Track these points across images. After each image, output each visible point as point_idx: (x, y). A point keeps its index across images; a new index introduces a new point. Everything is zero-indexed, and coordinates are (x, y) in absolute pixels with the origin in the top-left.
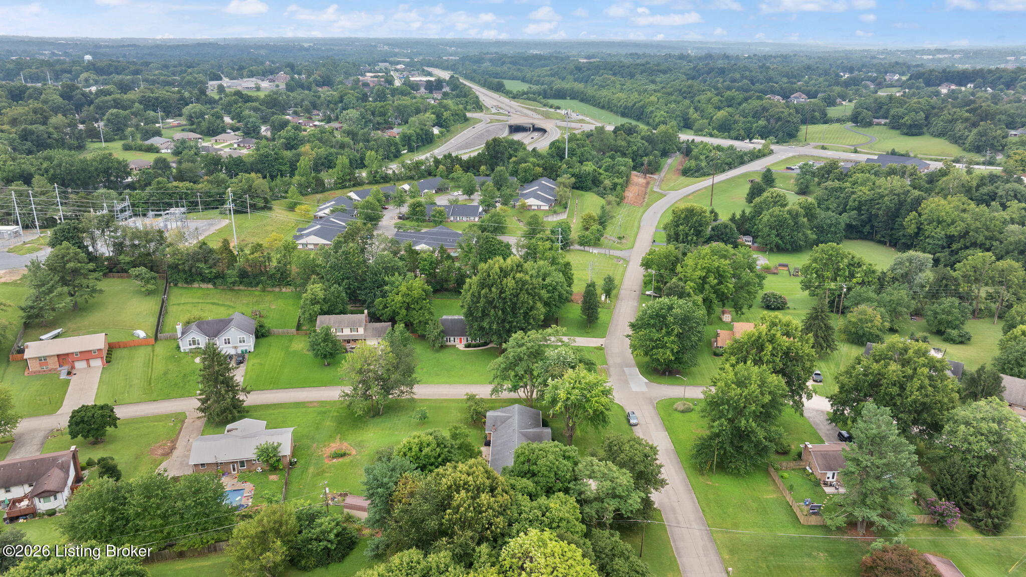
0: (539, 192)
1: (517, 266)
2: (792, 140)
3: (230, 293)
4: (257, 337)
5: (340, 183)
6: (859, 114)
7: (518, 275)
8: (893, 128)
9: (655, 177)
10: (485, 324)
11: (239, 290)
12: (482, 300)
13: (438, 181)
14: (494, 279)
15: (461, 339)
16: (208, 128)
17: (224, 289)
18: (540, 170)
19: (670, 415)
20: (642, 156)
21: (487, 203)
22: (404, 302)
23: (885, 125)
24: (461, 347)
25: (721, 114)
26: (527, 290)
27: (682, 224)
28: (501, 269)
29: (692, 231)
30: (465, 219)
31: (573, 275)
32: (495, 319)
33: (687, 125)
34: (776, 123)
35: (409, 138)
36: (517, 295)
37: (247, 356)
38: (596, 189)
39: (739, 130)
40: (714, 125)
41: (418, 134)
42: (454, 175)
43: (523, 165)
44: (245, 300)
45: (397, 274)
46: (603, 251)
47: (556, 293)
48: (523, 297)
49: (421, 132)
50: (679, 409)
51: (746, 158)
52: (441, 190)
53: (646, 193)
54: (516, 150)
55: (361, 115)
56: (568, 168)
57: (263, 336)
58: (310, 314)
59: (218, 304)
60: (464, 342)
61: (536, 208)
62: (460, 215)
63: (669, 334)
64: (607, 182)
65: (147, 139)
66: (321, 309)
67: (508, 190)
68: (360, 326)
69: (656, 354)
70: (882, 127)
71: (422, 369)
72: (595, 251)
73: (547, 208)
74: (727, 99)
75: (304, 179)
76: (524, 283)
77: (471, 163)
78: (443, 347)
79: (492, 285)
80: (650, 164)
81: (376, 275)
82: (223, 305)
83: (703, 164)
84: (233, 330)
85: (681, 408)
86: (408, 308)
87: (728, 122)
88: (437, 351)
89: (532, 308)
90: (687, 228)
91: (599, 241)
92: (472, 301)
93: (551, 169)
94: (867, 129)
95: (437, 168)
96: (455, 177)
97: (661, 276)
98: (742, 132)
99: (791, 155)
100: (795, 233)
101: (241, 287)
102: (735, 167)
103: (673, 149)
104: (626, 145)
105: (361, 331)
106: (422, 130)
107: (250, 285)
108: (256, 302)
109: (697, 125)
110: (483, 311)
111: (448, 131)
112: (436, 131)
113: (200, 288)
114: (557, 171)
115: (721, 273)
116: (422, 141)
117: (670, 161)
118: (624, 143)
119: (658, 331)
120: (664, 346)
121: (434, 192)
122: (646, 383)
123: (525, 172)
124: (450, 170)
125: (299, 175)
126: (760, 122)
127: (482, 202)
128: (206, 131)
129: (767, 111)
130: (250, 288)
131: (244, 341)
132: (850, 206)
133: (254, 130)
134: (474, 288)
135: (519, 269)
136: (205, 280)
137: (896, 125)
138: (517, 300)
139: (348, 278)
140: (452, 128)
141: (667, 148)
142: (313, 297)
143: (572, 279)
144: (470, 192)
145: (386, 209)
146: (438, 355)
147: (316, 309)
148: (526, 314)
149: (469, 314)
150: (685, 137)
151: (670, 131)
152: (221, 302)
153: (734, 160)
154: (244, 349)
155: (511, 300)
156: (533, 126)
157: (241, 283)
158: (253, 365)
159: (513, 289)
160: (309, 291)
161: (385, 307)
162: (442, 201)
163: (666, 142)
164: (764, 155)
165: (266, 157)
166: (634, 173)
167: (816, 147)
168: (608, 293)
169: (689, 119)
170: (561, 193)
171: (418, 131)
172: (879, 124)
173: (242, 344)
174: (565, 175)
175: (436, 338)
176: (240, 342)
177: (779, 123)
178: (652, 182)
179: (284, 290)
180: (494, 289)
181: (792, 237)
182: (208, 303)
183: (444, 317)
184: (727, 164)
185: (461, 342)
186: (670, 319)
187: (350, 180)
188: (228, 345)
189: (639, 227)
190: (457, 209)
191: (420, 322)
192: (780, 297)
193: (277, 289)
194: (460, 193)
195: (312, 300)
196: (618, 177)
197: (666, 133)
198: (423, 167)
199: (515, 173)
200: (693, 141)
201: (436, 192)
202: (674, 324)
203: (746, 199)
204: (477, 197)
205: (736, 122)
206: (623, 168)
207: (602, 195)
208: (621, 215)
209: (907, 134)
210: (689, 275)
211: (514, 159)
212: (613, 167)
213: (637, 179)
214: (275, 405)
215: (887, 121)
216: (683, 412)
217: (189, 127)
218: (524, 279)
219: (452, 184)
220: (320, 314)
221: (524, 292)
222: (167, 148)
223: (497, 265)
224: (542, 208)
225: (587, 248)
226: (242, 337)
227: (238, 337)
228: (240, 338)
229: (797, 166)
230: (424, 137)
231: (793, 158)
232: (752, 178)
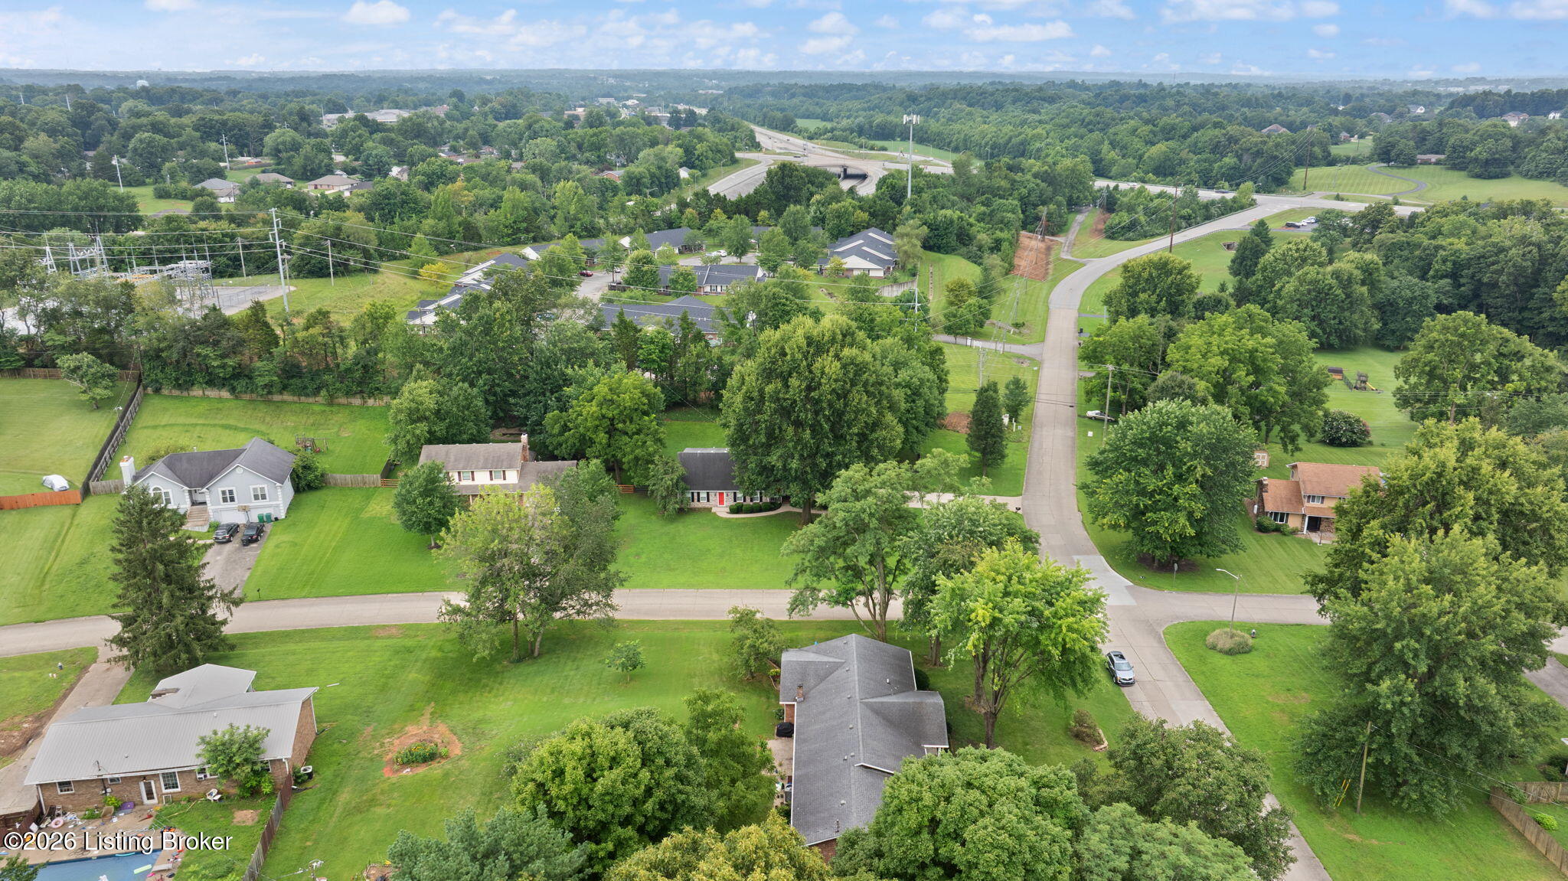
0: (865, 248)
1: (844, 336)
2: (1280, 189)
3: (262, 406)
4: (298, 490)
5: (508, 235)
6: (1393, 146)
7: (847, 352)
8: (1455, 167)
9: (1060, 239)
10: (774, 459)
11: (284, 402)
12: (769, 406)
13: (685, 233)
14: (793, 360)
15: (721, 495)
16: (304, 167)
17: (252, 401)
18: (865, 216)
19: (1202, 659)
20: (1035, 206)
21: (771, 264)
22: (604, 417)
23: (1438, 163)
24: (722, 511)
25: (1160, 148)
26: (865, 384)
27: (1144, 291)
28: (810, 341)
29: (1163, 303)
31: (947, 372)
32: (795, 448)
33: (1101, 172)
34: (1255, 162)
35: (638, 180)
36: (844, 395)
37: (268, 528)
38: (964, 250)
39: (1189, 174)
40: (1145, 168)
41: (653, 176)
42: (712, 224)
43: (834, 206)
44: (291, 421)
45: (591, 362)
46: (990, 345)
47: (920, 403)
48: (858, 398)
49: (657, 172)
50: (1219, 647)
51: (1213, 210)
52: (687, 249)
53: (1048, 263)
54: (822, 186)
55: (559, 146)
56: (915, 212)
57: (310, 487)
58: (408, 442)
59: (236, 428)
60: (729, 501)
61: (861, 273)
62: (721, 283)
63: (1180, 478)
64: (984, 238)
65: (199, 182)
66: (429, 432)
67: (810, 245)
68: (510, 467)
69: (1154, 523)
70: (1432, 167)
71: (638, 555)
72: (977, 343)
73: (881, 274)
74: (1163, 130)
75: (442, 224)
76: (860, 368)
77: (742, 205)
78: (683, 512)
79: (790, 375)
80: (1050, 215)
81: (549, 367)
82: (244, 430)
83: (1142, 219)
84: (239, 471)
85: (1226, 643)
86: (611, 431)
87: (1169, 163)
88: (671, 519)
89: (875, 425)
90: (1154, 297)
91: (982, 326)
92: (746, 409)
93: (883, 215)
94: (1406, 171)
95: (682, 212)
96: (714, 227)
97: (1122, 375)
98: (1195, 177)
99: (1287, 207)
100: (1347, 314)
101: (287, 397)
102: (1197, 224)
103: (1086, 198)
104: (1009, 186)
105: (512, 477)
106: (660, 168)
107: (302, 391)
108: (313, 425)
109: (1114, 170)
110: (770, 435)
111: (704, 175)
112: (684, 173)
113: (205, 397)
114: (894, 219)
116: (660, 185)
117: (1080, 218)
118: (1004, 183)
119: (1155, 472)
120: (1173, 505)
121: (677, 251)
122: (1127, 587)
123: (838, 217)
124: (704, 217)
125: (434, 218)
126: (1226, 160)
127: (763, 262)
128: (301, 172)
129: (1236, 142)
130: (303, 398)
132: (1437, 271)
133: (379, 170)
134: (751, 380)
135: (848, 339)
136: (212, 382)
137: (1460, 161)
138: (846, 405)
139: (490, 372)
140: (711, 172)
141: (1075, 196)
142: (413, 405)
143: (946, 381)
144: (740, 249)
145: (588, 276)
146: (672, 528)
147: (418, 432)
148: (863, 437)
149: (740, 438)
150: (1100, 183)
151: (1081, 167)
152: (241, 425)
153: (1194, 212)
154: (265, 512)
155: (831, 405)
156: (845, 170)
157: (284, 388)
158: (277, 546)
159: (836, 381)
160: (406, 394)
161: (565, 428)
162: (689, 262)
163: (1073, 187)
164: (1242, 208)
165: (386, 197)
166: (1023, 232)
167: (1327, 198)
168: (1014, 413)
169: (1101, 160)
170: (906, 248)
171: (653, 169)
172: (1425, 163)
173: (260, 502)
174: (911, 222)
175: (670, 493)
176: (256, 497)
177: (1259, 161)
178: (1056, 247)
179: (371, 402)
180: (794, 382)
181: (1340, 323)
182: (215, 425)
183: (687, 450)
184: (1183, 217)
185: (721, 502)
186: (1186, 446)
187: (527, 231)
188: (229, 504)
189: (1048, 310)
190: (717, 274)
191: (637, 459)
192: (1358, 421)
193: (357, 401)
194: (723, 252)
195: (411, 412)
196: (1002, 230)
197: (1073, 171)
198: (658, 213)
199: (820, 221)
200: (1116, 188)
201: (681, 252)
202: (1195, 455)
203: (1230, 268)
204: (751, 258)
205: (1182, 162)
206: (1009, 215)
207: (976, 259)
208: (1013, 290)
209: (1478, 176)
210: (1195, 366)
211: (817, 197)
212: (992, 214)
213: (1031, 243)
214: (303, 631)
215: (1442, 157)
216: (1230, 652)
217: (274, 167)
218: (859, 359)
219: (709, 241)
220: (430, 442)
221: (859, 387)
222: (229, 195)
223: (800, 332)
224: (872, 274)
225: (960, 340)
226: (258, 486)
227: (251, 487)
228: (255, 490)
229: (1304, 222)
230: (663, 180)
231: (1292, 212)
232: (1228, 242)
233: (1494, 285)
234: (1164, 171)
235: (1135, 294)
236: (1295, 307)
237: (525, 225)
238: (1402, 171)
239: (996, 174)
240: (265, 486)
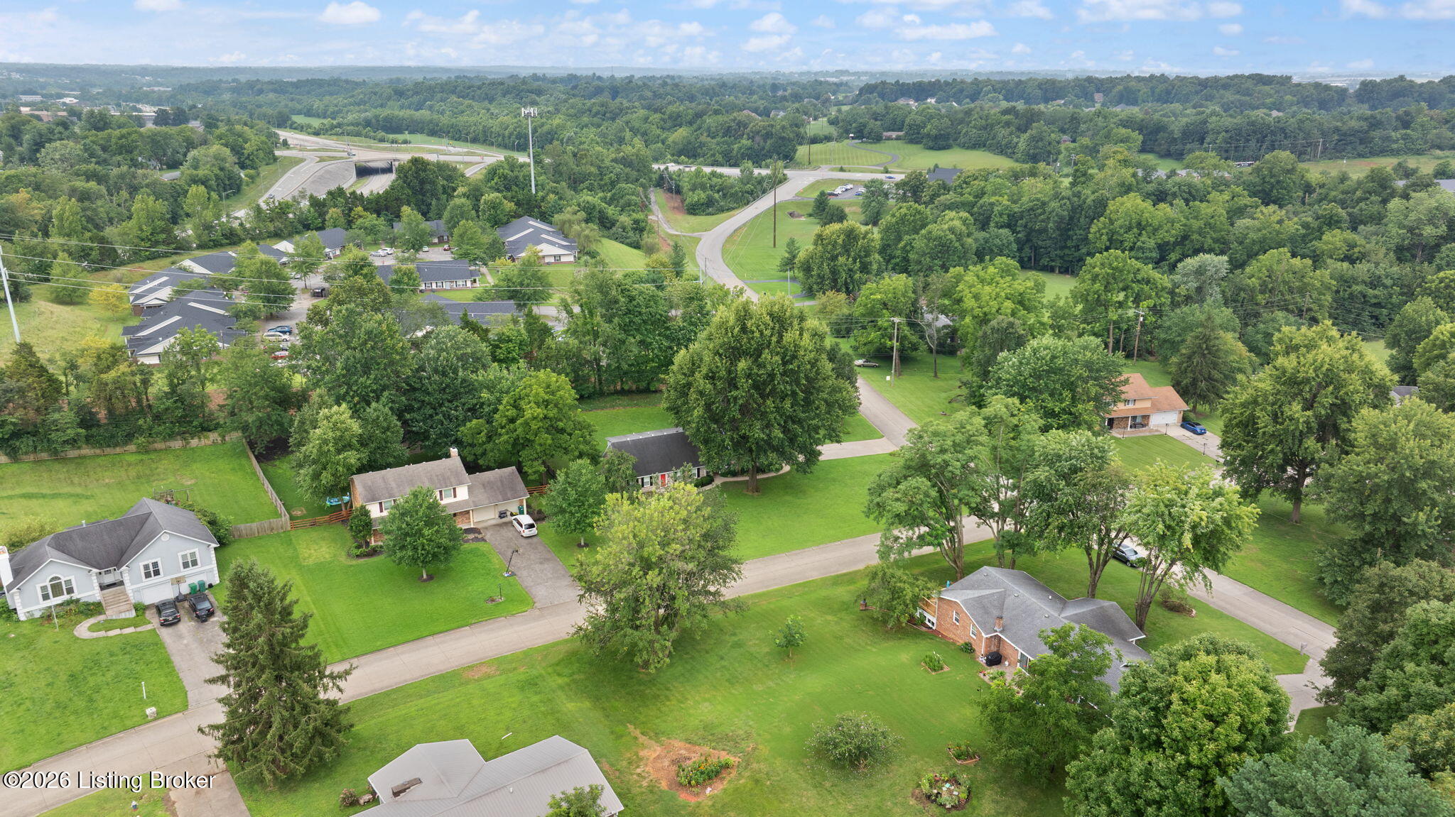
0: (544, 236)
2: (795, 164)
3: (57, 466)
5: (145, 249)
6: (865, 126)
8: (912, 142)
11: (80, 457)
13: (335, 235)
15: (663, 477)
18: (512, 206)
22: (545, 417)
23: (898, 138)
25: (681, 134)
34: (764, 143)
37: (205, 596)
38: (608, 232)
39: (713, 155)
42: (361, 222)
43: (488, 197)
55: (86, 150)
58: (336, 474)
59: (44, 496)
61: (552, 260)
64: (623, 220)
66: (358, 459)
68: (457, 483)
70: (896, 141)
73: (571, 259)
74: (670, 117)
77: (383, 203)
79: (760, 349)
81: (446, 374)
82: (55, 496)
83: (716, 195)
84: (165, 538)
87: (693, 146)
93: (528, 204)
94: (878, 145)
95: (324, 213)
96: (364, 225)
98: (719, 158)
99: (812, 179)
101: (86, 451)
102: (758, 198)
103: (651, 180)
104: (597, 172)
105: (463, 493)
106: (220, 169)
107: (109, 441)
108: (138, 477)
111: (257, 176)
117: (653, 197)
119: (1051, 397)
123: (494, 208)
124: (350, 216)
126: (742, 142)
129: (745, 126)
130: (108, 450)
131: (195, 563)
134: (711, 360)
137: (916, 136)
142: (336, 433)
147: (347, 462)
152: (48, 492)
154: (195, 580)
157: (90, 440)
164: (781, 182)
167: (832, 170)
172: (889, 138)
173: (191, 570)
176: (186, 565)
177: (769, 142)
179: (194, 442)
182: (10, 497)
188: (154, 579)
190: (428, 270)
193: (177, 444)
195: (337, 440)
205: (702, 144)
206: (634, 197)
207: (622, 240)
209: (932, 148)
215: (901, 133)
220: (359, 471)
224: (563, 259)
226: (188, 552)
227: (180, 554)
228: (184, 556)
229: (838, 191)
230: (227, 182)
231: (825, 182)
232: (791, 211)
233: (1045, 230)
234: (689, 152)
235: (834, 258)
236: (928, 259)
237: (164, 236)
238: (874, 146)
239: (584, 161)
240: (196, 550)
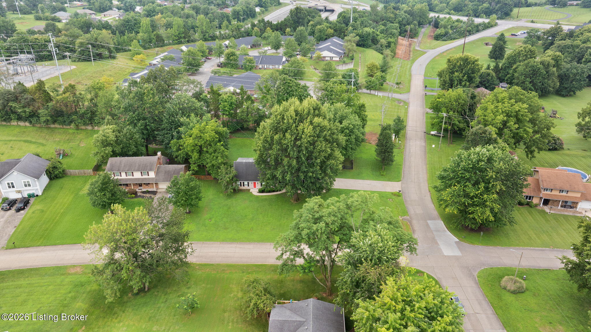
0: (331, 47)
1: (314, 110)
2: (507, 17)
3: (45, 131)
4: (51, 179)
5: (177, 40)
7: (316, 120)
8: (585, 7)
9: (415, 40)
10: (278, 174)
11: (56, 128)
12: (276, 147)
13: (253, 39)
14: (288, 123)
15: (255, 183)
16: (100, 7)
17: (41, 127)
18: (332, 31)
20: (405, 25)
21: (289, 55)
22: (196, 145)
23: (577, 5)
24: (255, 191)
26: (325, 137)
27: (457, 71)
28: (296, 112)
29: (465, 78)
30: (271, 67)
31: (367, 116)
32: (288, 169)
33: (432, 10)
34: (496, 5)
35: (238, 13)
36: (313, 144)
37: (32, 200)
38: (374, 46)
39: (468, 11)
40: (450, 8)
41: (244, 11)
42: (265, 35)
43: (319, 27)
44: (58, 138)
45: (193, 115)
46: (386, 94)
47: (353, 137)
48: (321, 145)
49: (246, 9)
50: (508, 288)
51: (480, 28)
52: (254, 46)
53: (410, 51)
54: (313, 17)
56: (353, 29)
57: (57, 177)
58: (103, 156)
59: (31, 142)
60: (258, 186)
61: (329, 59)
62: (266, 64)
63: (487, 189)
64: (383, 41)
65: (55, 13)
66: (113, 151)
67: (307, 45)
68: (151, 170)
69: (472, 213)
70: (574, 7)
71: (210, 219)
72: (380, 94)
73: (338, 59)
75: (146, 35)
76: (323, 129)
77: (279, 26)
78: (236, 191)
79: (286, 131)
80: (411, 30)
81: (173, 116)
82: (35, 143)
83: (450, 32)
84: (15, 173)
85: (511, 287)
86: (200, 152)
87: (460, 6)
88: (229, 196)
89: (330, 157)
90: (461, 75)
91: (382, 85)
92: (264, 147)
93: (340, 31)
94: (562, 9)
95: (253, 29)
96: (266, 36)
97: (449, 118)
98: (471, 12)
99: (511, 26)
100: (546, 81)
101: (57, 126)
102: (473, 34)
103: (426, 22)
104: (394, 16)
105: (152, 175)
106: (247, 7)
107: (63, 123)
108: (68, 140)
109: (437, 9)
110: (276, 160)
111: (266, 10)
112: (258, 9)
113: (18, 126)
114: (344, 32)
115: (520, 117)
116: (247, 15)
117: (423, 30)
118: (392, 15)
119: (474, 185)
120: (483, 204)
121: (249, 47)
122: (456, 242)
123: (320, 32)
124: (263, 31)
125: (143, 32)
126: (485, 5)
127: (285, 54)
128: (99, 8)
130: (64, 126)
131: (29, 185)
132: (587, 59)
133: (131, 8)
134: (268, 133)
135: (317, 112)
136: (20, 118)
137: (587, 5)
138: (314, 148)
139: (144, 119)
140: (269, 9)
141: (421, 21)
142: (104, 138)
143: (366, 120)
144: (277, 47)
145: (209, 59)
146: (229, 202)
147: (107, 152)
148: (323, 163)
149: (262, 160)
150: (432, 15)
151: (424, 8)
152: (34, 140)
153: (472, 29)
154: (31, 192)
155: (306, 148)
156: (325, 8)
157: (54, 122)
158: (33, 213)
159: (310, 136)
160: (101, 132)
161: (179, 149)
162: (254, 53)
163: (420, 17)
164: (492, 26)
165: (127, 22)
166: (400, 37)
167: (527, 22)
168: (397, 133)
169: (431, 4)
170: (349, 47)
171: (244, 8)
172: (571, 5)
173: (28, 188)
174: (351, 35)
175: (228, 183)
176: (26, 186)
177: (498, 5)
178: (413, 44)
180: (288, 135)
181: (543, 84)
182: (20, 141)
183: (239, 160)
184: (468, 31)
185: (255, 186)
186: (491, 174)
187: (185, 38)
188: (12, 189)
189: (411, 75)
190: (265, 59)
191: (213, 166)
192: (558, 139)
193: (90, 128)
194: (270, 48)
195: (103, 142)
196: (391, 38)
197: (421, 10)
198: (243, 29)
199: (312, 33)
200: (438, 17)
201: (251, 47)
202: (496, 179)
203: (489, 55)
204: (281, 50)
205: (465, 5)
206: (395, 31)
207: (380, 51)
208: (396, 66)
210: (490, 119)
211: (311, 23)
212: (387, 30)
213: (403, 42)
216: (514, 292)
217: (87, 7)
218: (323, 124)
219: (264, 42)
220: (112, 156)
221: (321, 139)
222: (66, 19)
223: (292, 108)
224: (334, 59)
225: (373, 92)
226: (26, 181)
227: (22, 181)
228: (24, 182)
229: (519, 33)
230: (249, 13)
231: (513, 28)
232: (487, 42)
234: (458, 9)
235: (453, 73)
236: (523, 77)
237: (183, 35)
238: (560, 9)
239: (389, 11)
240: (30, 180)
